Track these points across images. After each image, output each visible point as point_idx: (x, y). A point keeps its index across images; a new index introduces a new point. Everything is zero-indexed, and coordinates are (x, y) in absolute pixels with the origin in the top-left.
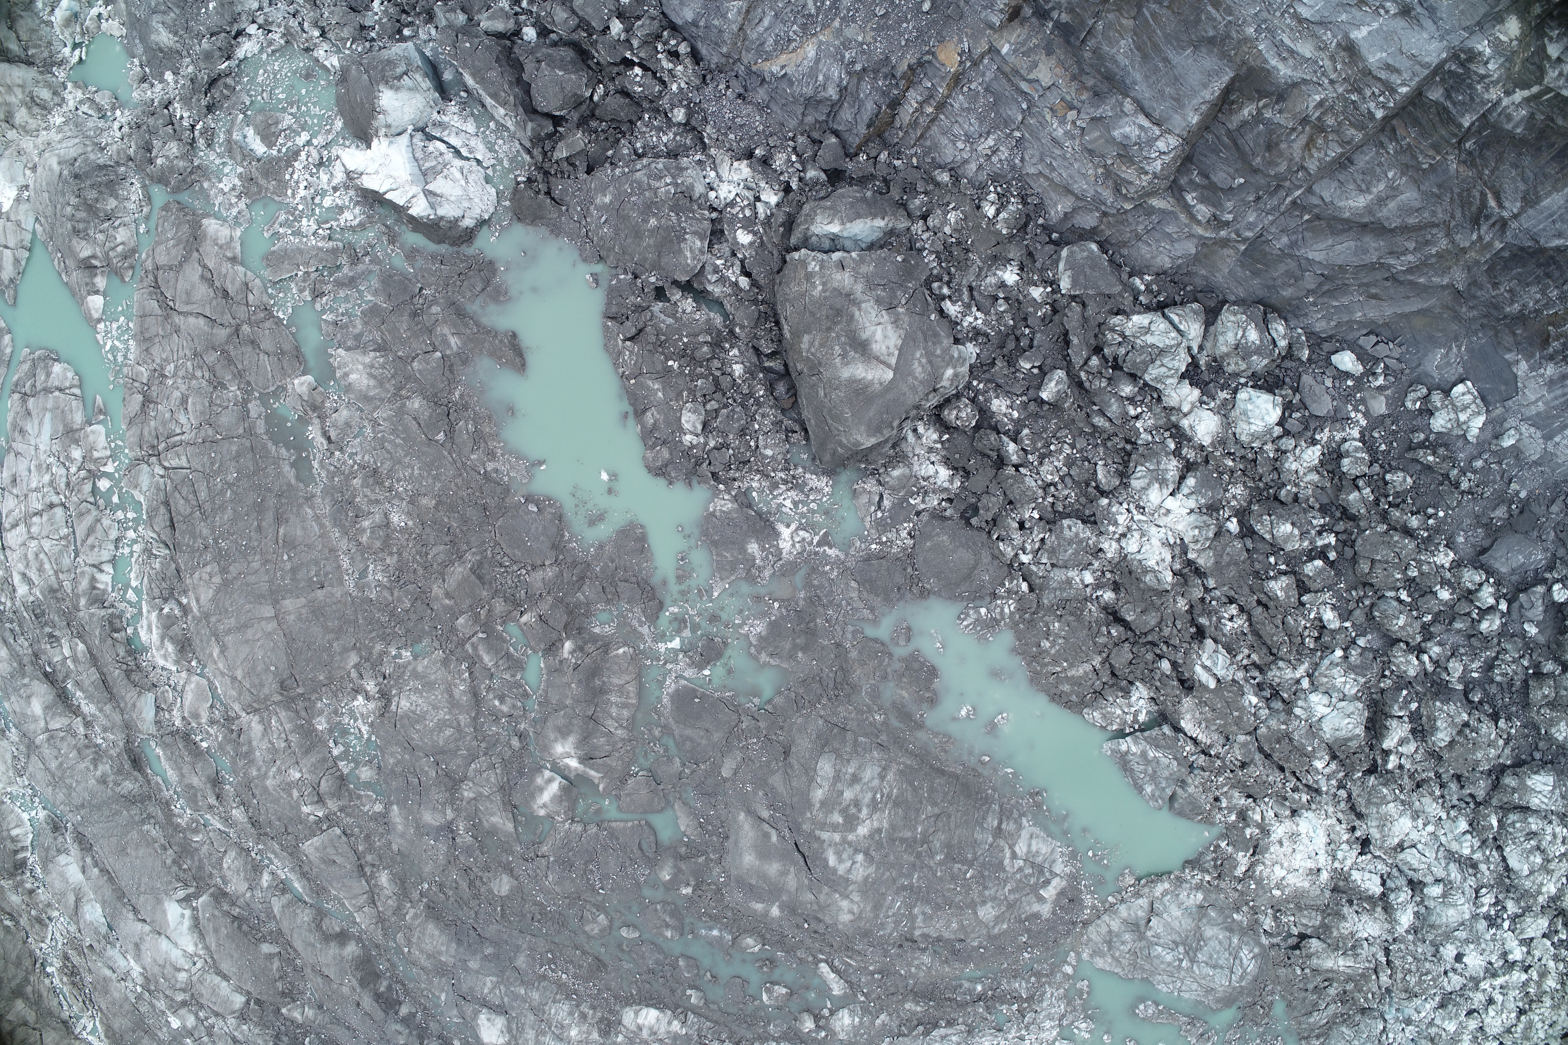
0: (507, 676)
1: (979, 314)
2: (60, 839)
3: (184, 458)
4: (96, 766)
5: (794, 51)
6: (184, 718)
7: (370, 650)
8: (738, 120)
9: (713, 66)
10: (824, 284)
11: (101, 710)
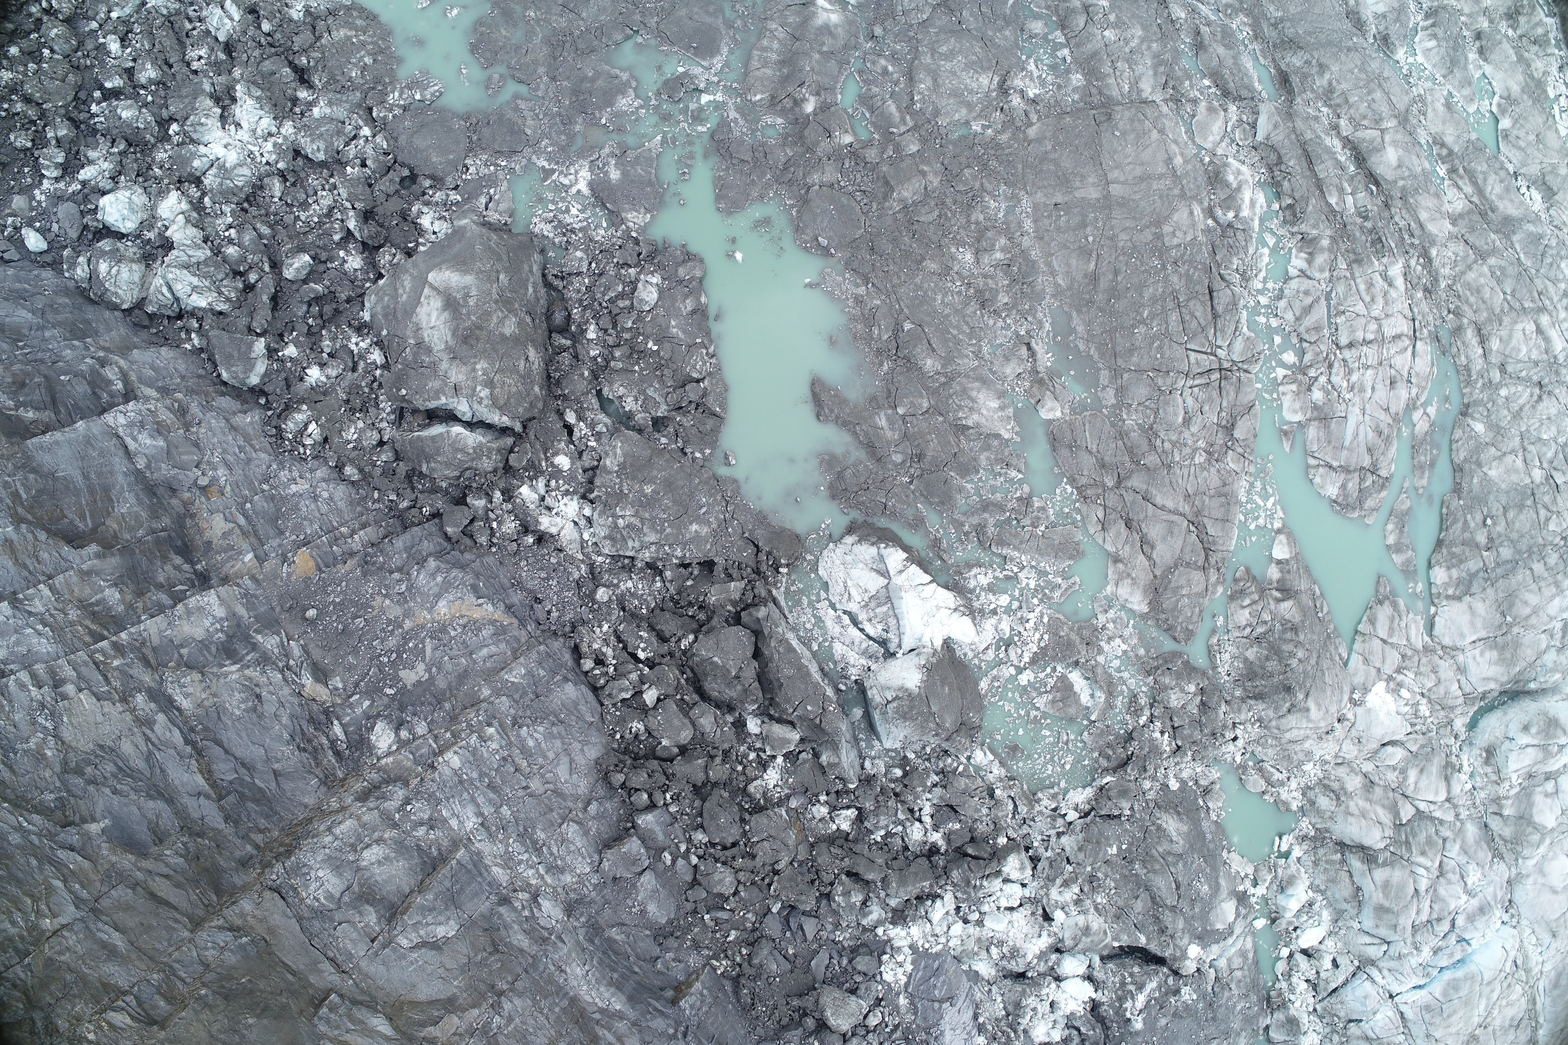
0: (875, 90)
1: (353, 347)
2: (1381, 28)
3: (1192, 360)
4: (1330, 84)
5: (462, 616)
6: (1225, 110)
7: (1014, 137)
8: (544, 575)
9: (561, 640)
10: (474, 370)
11: (1319, 137)
